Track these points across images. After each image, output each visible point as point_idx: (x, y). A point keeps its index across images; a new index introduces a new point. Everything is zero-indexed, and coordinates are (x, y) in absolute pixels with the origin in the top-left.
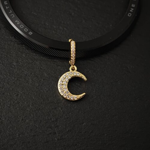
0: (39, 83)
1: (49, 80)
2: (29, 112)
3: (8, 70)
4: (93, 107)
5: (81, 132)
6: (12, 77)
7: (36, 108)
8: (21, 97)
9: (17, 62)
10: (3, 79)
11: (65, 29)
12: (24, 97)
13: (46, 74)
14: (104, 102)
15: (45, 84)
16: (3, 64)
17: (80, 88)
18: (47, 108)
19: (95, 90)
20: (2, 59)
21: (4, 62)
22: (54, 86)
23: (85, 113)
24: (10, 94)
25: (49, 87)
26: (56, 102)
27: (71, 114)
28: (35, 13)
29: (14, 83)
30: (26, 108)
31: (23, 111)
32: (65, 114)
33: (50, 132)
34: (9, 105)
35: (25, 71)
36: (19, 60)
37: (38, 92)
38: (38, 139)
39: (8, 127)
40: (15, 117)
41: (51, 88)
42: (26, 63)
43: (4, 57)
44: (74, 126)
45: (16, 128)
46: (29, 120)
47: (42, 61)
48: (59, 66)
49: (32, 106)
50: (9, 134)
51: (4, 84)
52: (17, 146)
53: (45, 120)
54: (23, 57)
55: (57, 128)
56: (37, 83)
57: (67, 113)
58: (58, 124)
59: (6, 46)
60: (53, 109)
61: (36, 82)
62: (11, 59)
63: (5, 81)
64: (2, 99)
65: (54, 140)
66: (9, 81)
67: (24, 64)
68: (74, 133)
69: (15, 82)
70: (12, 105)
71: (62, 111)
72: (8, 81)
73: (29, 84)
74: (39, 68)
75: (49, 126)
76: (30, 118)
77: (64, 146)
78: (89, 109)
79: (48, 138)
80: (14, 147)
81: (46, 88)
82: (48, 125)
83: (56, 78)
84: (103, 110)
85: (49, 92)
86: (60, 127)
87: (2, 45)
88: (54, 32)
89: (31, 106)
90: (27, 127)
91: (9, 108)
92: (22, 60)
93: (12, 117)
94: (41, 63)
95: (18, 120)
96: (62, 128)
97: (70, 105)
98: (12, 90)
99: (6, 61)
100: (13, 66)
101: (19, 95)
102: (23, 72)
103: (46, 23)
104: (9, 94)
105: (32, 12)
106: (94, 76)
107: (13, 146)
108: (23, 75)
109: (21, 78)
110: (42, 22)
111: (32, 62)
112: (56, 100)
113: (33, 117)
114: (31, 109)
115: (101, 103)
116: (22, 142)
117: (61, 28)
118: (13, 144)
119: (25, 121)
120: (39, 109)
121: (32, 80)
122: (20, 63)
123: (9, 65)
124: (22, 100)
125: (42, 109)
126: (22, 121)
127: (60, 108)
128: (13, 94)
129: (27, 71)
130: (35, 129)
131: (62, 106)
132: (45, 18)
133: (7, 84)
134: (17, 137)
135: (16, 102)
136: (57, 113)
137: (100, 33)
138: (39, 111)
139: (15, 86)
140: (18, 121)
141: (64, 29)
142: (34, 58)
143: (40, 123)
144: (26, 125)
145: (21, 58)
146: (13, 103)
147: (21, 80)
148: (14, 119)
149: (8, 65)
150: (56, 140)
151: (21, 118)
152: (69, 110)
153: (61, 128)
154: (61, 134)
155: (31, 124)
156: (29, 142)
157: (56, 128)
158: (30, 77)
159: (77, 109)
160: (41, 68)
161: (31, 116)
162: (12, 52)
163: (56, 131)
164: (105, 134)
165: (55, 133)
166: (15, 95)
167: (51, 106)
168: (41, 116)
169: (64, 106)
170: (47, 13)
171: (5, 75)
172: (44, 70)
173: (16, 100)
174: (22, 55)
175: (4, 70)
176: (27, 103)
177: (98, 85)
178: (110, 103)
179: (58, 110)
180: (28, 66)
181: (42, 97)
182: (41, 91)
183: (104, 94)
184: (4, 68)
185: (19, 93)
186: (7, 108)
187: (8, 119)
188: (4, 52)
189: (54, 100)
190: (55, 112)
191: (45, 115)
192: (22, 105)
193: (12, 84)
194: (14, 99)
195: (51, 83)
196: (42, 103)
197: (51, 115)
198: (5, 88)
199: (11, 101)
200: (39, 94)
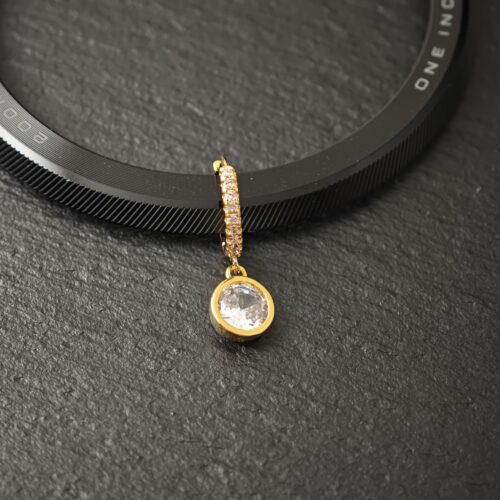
0: (159, 359)
1: (200, 355)
2: (97, 466)
3: (53, 294)
4: (353, 487)
6: (62, 323)
7: (127, 451)
8: (78, 400)
9: (95, 271)
10: (30, 326)
12: (91, 404)
13: (195, 329)
14: (403, 477)
15: (181, 369)
16: (41, 269)
17: (314, 405)
18: (173, 458)
19: (372, 421)
20: (42, 250)
21: (45, 263)
22: (215, 381)
24: (41, 382)
25: (196, 380)
26: (209, 444)
28: (197, 110)
29: (66, 345)
30: (91, 445)
31: (77, 456)
32: (236, 495)
34: (27, 426)
36: (103, 265)
37: (150, 393)
40: (41, 473)
41: (202, 387)
42: (126, 279)
43: (51, 246)
46: (92, 494)
49: (114, 441)
51: (29, 343)
54: (120, 254)
56: (152, 359)
57: (246, 494)
60: (192, 467)
61: (151, 355)
62: (73, 256)
63: (34, 332)
64: (8, 399)
66: (49, 333)
67: (118, 281)
69: (72, 344)
70: (38, 427)
71: (225, 481)
72: (45, 334)
73: (120, 356)
76: (97, 488)
78: (335, 493)
81: (181, 384)
85: (191, 399)
89: (109, 442)
91: (26, 434)
92: (113, 268)
93: (31, 473)
94: (181, 287)
95: (51, 487)
97: (264, 465)
98: (54, 369)
99: (53, 259)
100: (77, 284)
101: (74, 394)
102: (108, 311)
103: (231, 150)
104: (36, 383)
105: (189, 105)
108: (104, 321)
109: (97, 333)
110: (219, 143)
111: (150, 277)
112: (210, 433)
113: (111, 487)
114: (110, 452)
115: (388, 478)
119: (78, 495)
120: (141, 458)
121: (136, 346)
122: (103, 277)
123: (64, 278)
124: (83, 412)
125: (151, 460)
126: (62, 495)
127: (221, 470)
128: (55, 384)
129: (124, 310)
131: (231, 461)
132: (231, 129)
133: (40, 346)
135: (58, 417)
136: (207, 487)
137: (428, 213)
138: (139, 468)
139: (67, 358)
140: (48, 492)
142: (162, 265)
145: (112, 257)
146: (46, 418)
147: (94, 338)
148: (36, 480)
149: (57, 277)
151: (64, 483)
152: (256, 483)
159: (290, 484)
160: (181, 305)
161: (101, 481)
162: (83, 230)
166: (58, 392)
167: (188, 454)
168: (139, 488)
169: (237, 463)
170: (241, 115)
171: (38, 313)
172: (189, 314)
173: (60, 410)
174: (119, 249)
175: (39, 293)
176: (99, 427)
177: (389, 405)
178: (424, 484)
179: (212, 474)
180: (133, 293)
181: (161, 414)
182: (163, 390)
183: (408, 444)
184: (44, 283)
185: (75, 383)
186: (16, 436)
187: (11, 479)
188: (54, 227)
189: (204, 435)
190: (199, 480)
191: (159, 486)
192: (78, 431)
193: (58, 347)
194: (54, 405)
195: (206, 366)
196: (154, 437)
197: (182, 490)
198: (28, 361)
199: (38, 411)
200: (153, 402)
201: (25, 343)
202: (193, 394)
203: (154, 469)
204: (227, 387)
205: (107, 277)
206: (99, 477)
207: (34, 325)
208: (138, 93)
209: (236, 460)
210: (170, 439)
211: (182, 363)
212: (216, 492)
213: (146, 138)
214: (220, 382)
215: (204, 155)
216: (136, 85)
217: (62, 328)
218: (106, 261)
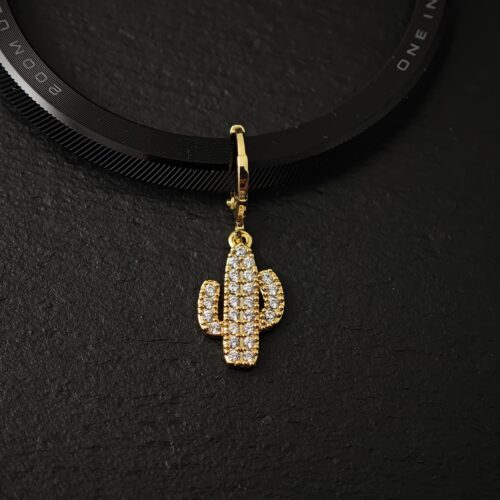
0: (124, 271)
1: (159, 264)
2: (83, 368)
3: (23, 220)
4: (300, 364)
5: (255, 447)
6: (35, 246)
7: (107, 353)
8: (59, 314)
9: (57, 195)
10: (6, 251)
11: (226, 92)
12: (71, 316)
13: (152, 241)
14: (340, 351)
15: (144, 278)
16: (9, 196)
18: (147, 356)
19: (310, 306)
20: (7, 181)
21: (12, 193)
22: (175, 286)
23: (272, 382)
24: (24, 300)
25: (159, 285)
26: (176, 340)
27: (224, 382)
28: (128, 35)
29: (41, 265)
30: (75, 352)
31: (65, 362)
32: (204, 381)
33: (149, 439)
34: (17, 340)
35: (82, 226)
36: (63, 190)
37: (120, 301)
38: (109, 461)
39: (8, 412)
40: (36, 380)
41: (164, 291)
42: (86, 201)
43: (15, 176)
44: (231, 423)
45: (35, 419)
46: (82, 393)
47: (139, 200)
48: (197, 217)
49: (95, 346)
50: (11, 436)
51: (9, 266)
52: (37, 479)
53: (135, 398)
54: (77, 178)
55: (173, 427)
56: (118, 271)
58: (177, 415)
59: (25, 141)
60: (164, 361)
61: (117, 267)
62: (35, 183)
63: (11, 256)
65: (160, 466)
66: (25, 256)
67: (79, 203)
68: (229, 447)
69: (46, 264)
70: (27, 339)
71: (193, 370)
72: (21, 258)
73: (90, 271)
74: (128, 222)
75: (147, 418)
76: (85, 387)
77: (194, 488)
79: (140, 459)
80: (24, 480)
81: (146, 291)
82: (145, 415)
83: (183, 256)
84: (334, 376)
85: (156, 303)
86: (185, 424)
87: (9, 136)
88: (187, 101)
89: (90, 347)
90: (72, 416)
91: (18, 348)
92: (73, 191)
93: (27, 381)
94: (135, 204)
95: (46, 391)
96: (190, 427)
98: (33, 288)
99: (19, 189)
100: (42, 209)
101: (55, 309)
102: (73, 231)
103: (164, 71)
104: (20, 302)
105: (121, 30)
106: (311, 259)
107: (22, 477)
108: (72, 241)
109: (67, 252)
110: (152, 66)
111: (107, 197)
112: (176, 332)
113: (97, 386)
114: (93, 356)
115: (328, 353)
116: (53, 465)
117: (212, 88)
118: (23, 470)
119: (70, 395)
120: (119, 358)
121: (103, 261)
122: (65, 201)
123: (30, 205)
124: (64, 323)
125: (128, 359)
126: (57, 397)
127: (188, 362)
128: (36, 301)
129: (88, 229)
130: (101, 427)
131: (196, 352)
132: (161, 51)
133: (18, 269)
134: (38, 447)
135: (43, 330)
136: (179, 377)
138: (118, 367)
139: (43, 277)
140: (44, 395)
141: (223, 93)
142: (115, 185)
143: (119, 405)
144: (71, 409)
145: (70, 181)
146: (33, 333)
147: (64, 257)
148: (32, 386)
149: (24, 204)
150: (166, 468)
151: (56, 387)
153: (187, 429)
154: (185, 449)
155: (86, 407)
156: (76, 469)
157: (170, 426)
158: (96, 248)
160: (137, 220)
161: (88, 382)
162: (40, 159)
163: (171, 438)
164: (332, 458)
165: (166, 444)
166: (40, 308)
167: (159, 351)
168: (122, 384)
169: (201, 354)
170: (169, 37)
171: (12, 238)
172: (145, 227)
173: (44, 323)
174: (75, 173)
175: (10, 220)
176: (79, 335)
177: (324, 292)
178: (358, 354)
179: (181, 366)
180: (93, 213)
181: (132, 319)
182: (131, 298)
183: (342, 323)
184: (13, 212)
185: (54, 299)
186: (10, 349)
187: (10, 386)
188: (14, 158)
189: (171, 334)
190: (171, 372)
191: (138, 380)
192: (62, 340)
193: (34, 268)
194: (38, 319)
195: (165, 273)
196: (128, 340)
197: (158, 382)
198: (9, 282)
199: (25, 327)
200: (123, 309)
201: (5, 267)
202: (157, 299)
203: (132, 366)
204: (186, 290)
205: (69, 200)
206: (86, 378)
207: (10, 250)
208: (73, 23)
209: (201, 351)
210: (143, 340)
211: (145, 272)
212: (186, 381)
213: (86, 66)
214: (179, 285)
215: (140, 77)
216: (70, 15)
217: (35, 250)
218: (65, 185)
